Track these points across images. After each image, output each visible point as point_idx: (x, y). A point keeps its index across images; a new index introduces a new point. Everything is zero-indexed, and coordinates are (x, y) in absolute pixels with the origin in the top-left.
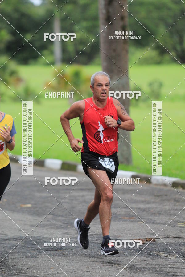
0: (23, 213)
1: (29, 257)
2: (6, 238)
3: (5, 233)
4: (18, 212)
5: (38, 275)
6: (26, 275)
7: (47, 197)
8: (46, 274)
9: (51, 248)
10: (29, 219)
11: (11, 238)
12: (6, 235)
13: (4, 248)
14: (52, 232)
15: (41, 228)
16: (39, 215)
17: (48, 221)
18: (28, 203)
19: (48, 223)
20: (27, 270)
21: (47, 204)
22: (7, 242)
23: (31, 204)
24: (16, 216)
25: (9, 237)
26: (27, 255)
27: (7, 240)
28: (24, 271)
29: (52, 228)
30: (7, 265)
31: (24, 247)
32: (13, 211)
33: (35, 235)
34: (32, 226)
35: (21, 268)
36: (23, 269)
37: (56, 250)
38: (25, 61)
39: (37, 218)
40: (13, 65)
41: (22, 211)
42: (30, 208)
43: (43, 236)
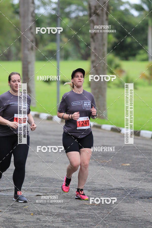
0: (124, 170)
1: (128, 203)
2: (111, 188)
3: (110, 185)
4: (120, 169)
5: (135, 216)
6: (126, 215)
7: (142, 158)
8: (141, 215)
9: (144, 197)
10: (128, 174)
11: (115, 189)
12: (111, 186)
13: (109, 195)
14: (145, 185)
15: (137, 182)
16: (135, 172)
17: (142, 176)
18: (128, 163)
19: (142, 177)
20: (127, 212)
21: (141, 164)
22: (112, 191)
23: (129, 164)
24: (119, 172)
25: (114, 187)
26: (127, 201)
27: (112, 189)
28: (124, 213)
29: (145, 182)
30: (112, 208)
31: (124, 195)
32: (117, 168)
33: (132, 186)
34: (130, 180)
35: (122, 210)
36: (123, 212)
37: (148, 198)
38: (126, 58)
39: (134, 174)
40: (117, 60)
41: (123, 168)
42: (128, 166)
43: (138, 187)
